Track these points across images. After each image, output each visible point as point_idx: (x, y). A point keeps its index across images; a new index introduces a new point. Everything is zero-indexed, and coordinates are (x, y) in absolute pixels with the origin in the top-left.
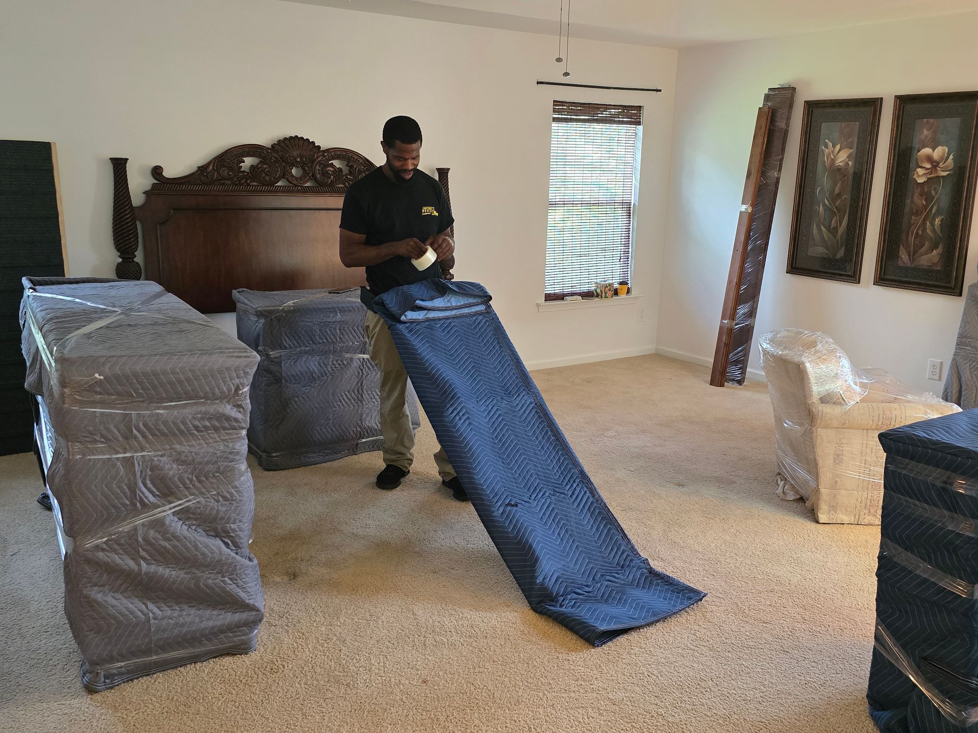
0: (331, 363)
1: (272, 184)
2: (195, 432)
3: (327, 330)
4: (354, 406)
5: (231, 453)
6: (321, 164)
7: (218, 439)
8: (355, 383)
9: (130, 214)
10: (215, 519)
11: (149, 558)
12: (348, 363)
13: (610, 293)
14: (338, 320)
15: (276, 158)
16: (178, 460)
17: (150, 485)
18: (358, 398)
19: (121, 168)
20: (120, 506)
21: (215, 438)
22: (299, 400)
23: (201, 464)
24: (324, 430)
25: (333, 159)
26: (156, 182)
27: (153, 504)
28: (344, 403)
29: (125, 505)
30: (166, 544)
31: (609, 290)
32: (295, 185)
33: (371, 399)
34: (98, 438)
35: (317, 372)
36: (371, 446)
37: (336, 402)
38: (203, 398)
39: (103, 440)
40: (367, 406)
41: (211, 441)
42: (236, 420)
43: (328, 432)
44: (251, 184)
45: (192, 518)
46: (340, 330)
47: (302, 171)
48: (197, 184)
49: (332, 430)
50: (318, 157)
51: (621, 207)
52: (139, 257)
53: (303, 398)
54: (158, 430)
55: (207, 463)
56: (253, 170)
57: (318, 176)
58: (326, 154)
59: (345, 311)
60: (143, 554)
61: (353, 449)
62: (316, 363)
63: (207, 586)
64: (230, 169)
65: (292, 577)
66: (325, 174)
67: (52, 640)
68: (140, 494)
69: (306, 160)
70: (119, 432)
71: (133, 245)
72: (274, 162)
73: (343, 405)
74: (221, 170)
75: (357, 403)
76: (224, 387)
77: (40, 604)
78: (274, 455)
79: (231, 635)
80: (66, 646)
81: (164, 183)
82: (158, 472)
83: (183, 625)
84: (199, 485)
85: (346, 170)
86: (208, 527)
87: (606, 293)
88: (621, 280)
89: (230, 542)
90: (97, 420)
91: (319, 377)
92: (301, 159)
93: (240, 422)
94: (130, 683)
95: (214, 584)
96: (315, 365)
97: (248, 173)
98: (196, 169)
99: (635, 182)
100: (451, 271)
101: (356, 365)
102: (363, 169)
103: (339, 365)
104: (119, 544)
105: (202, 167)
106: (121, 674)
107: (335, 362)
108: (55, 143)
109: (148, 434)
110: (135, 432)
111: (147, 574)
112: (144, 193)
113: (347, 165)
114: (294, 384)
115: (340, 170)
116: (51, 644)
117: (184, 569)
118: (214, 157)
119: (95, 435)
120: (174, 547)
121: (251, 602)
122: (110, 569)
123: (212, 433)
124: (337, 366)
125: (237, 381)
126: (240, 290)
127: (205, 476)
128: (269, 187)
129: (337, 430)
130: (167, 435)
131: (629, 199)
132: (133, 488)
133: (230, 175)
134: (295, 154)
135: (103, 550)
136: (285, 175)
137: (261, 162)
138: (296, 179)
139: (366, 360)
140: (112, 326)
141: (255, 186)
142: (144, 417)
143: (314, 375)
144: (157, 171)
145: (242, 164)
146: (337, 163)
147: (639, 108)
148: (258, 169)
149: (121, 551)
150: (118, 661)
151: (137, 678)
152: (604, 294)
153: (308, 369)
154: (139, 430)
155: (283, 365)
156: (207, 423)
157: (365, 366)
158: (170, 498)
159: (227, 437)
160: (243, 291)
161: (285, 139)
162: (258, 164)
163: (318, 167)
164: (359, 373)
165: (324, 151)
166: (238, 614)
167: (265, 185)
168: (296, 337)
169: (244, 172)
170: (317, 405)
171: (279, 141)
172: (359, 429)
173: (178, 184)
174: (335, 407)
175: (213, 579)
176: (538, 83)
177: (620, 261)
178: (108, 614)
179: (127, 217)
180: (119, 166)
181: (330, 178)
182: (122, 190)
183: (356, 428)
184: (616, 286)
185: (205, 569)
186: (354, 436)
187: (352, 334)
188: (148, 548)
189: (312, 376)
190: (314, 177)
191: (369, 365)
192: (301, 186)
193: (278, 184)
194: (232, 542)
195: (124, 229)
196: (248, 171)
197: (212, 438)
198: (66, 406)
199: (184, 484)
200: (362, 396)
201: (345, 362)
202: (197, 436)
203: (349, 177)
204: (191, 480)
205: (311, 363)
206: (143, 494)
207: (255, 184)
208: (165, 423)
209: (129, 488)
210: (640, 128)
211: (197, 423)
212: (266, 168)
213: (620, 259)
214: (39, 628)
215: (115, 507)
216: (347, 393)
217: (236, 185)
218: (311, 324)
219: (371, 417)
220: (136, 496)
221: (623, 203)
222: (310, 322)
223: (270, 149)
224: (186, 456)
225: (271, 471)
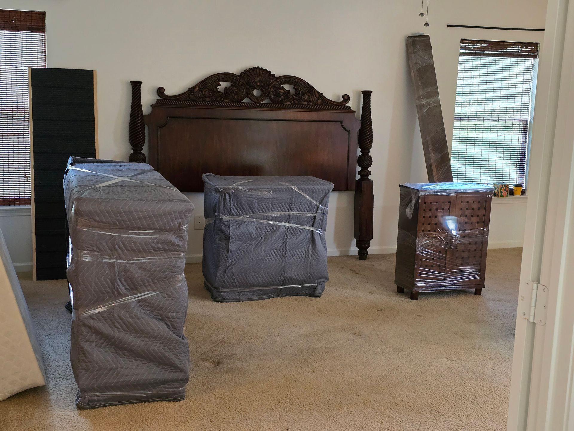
0: (264, 228)
1: (239, 101)
2: (152, 251)
3: (263, 204)
4: (279, 260)
5: (174, 267)
6: (274, 86)
7: (166, 257)
8: (281, 244)
9: (141, 120)
10: (162, 308)
11: (120, 328)
12: (276, 229)
13: (505, 193)
14: (271, 197)
15: (243, 83)
16: (141, 268)
17: (123, 282)
18: (282, 254)
19: (137, 88)
20: (105, 292)
21: (164, 256)
22: (241, 253)
23: (155, 271)
24: (257, 276)
25: (284, 84)
26: (159, 98)
27: (124, 293)
28: (272, 257)
29: (108, 292)
30: (130, 320)
31: (505, 190)
32: (255, 103)
33: (293, 256)
34: (95, 249)
35: (254, 234)
36: (291, 292)
37: (267, 256)
38: (158, 230)
39: (98, 250)
40: (289, 261)
41: (162, 257)
42: (178, 246)
43: (260, 278)
44: (224, 101)
45: (148, 306)
46: (272, 204)
47: (261, 92)
48: (185, 101)
49: (263, 277)
50: (273, 82)
51: (519, 123)
52: (145, 150)
53: (243, 251)
54: (130, 247)
55: (160, 271)
56: (226, 91)
57: (272, 96)
58: (278, 80)
59: (276, 191)
60: (117, 324)
61: (278, 293)
62: (254, 227)
63: (153, 351)
64: (210, 90)
65: (216, 365)
66: (277, 95)
67: (63, 382)
68: (118, 286)
69: (264, 84)
70: (108, 246)
71: (141, 142)
72: (241, 85)
73: (271, 259)
74: (204, 90)
75: (282, 258)
76: (172, 223)
77: (58, 363)
78: (222, 290)
79: (167, 386)
80: (71, 385)
81: (165, 99)
82: (129, 274)
83: (138, 374)
84: (153, 285)
85: (292, 91)
86: (157, 313)
87: (502, 192)
88: (517, 183)
89: (170, 325)
90: (95, 237)
91: (255, 237)
92: (261, 84)
93: (180, 247)
94: (104, 408)
95: (159, 350)
96: (253, 229)
97: (222, 93)
98: (187, 90)
99: (531, 104)
100: (369, 169)
101: (283, 231)
102: (306, 91)
103: (270, 229)
104: (103, 317)
105: (191, 88)
106: (99, 401)
107: (267, 228)
108: (96, 71)
109: (124, 249)
110: (117, 247)
111: (118, 338)
112: (151, 106)
113: (294, 88)
114: (238, 241)
115: (288, 91)
116: (62, 384)
117: (140, 337)
118: (200, 81)
119: (94, 246)
120: (136, 322)
121: (182, 366)
122: (97, 332)
123: (162, 253)
124: (269, 230)
125: (180, 220)
126: (208, 174)
127: (157, 280)
128: (236, 103)
129: (267, 277)
130: (136, 251)
131: (526, 117)
132: (113, 282)
133: (209, 94)
134: (256, 80)
135: (93, 319)
136: (249, 94)
137: (232, 85)
138: (256, 97)
139: (290, 227)
140: (112, 186)
141: (227, 102)
142: (123, 238)
143: (252, 236)
144: (160, 91)
145: (218, 87)
146: (287, 87)
147: (536, 45)
148: (230, 90)
149: (104, 321)
150: (98, 391)
151: (109, 406)
152: (500, 193)
153: (248, 230)
154: (119, 246)
155: (231, 227)
156: (160, 246)
157: (289, 232)
158: (134, 291)
159: (172, 256)
160: (210, 175)
161: (250, 69)
162: (230, 87)
163: (272, 90)
164: (284, 237)
165: (278, 78)
166: (172, 373)
167: (234, 102)
168: (241, 208)
169: (220, 92)
170: (253, 258)
171: (246, 71)
172: (282, 278)
173: (174, 100)
174: (266, 260)
175: (158, 347)
176: (448, 26)
177: (516, 168)
178: (94, 361)
179: (138, 122)
180: (136, 87)
181: (280, 97)
182: (137, 103)
183: (280, 277)
184: (511, 187)
185: (154, 340)
186: (278, 282)
187: (280, 208)
188: (120, 321)
189: (251, 236)
190: (269, 97)
191: (292, 231)
192: (259, 103)
193: (244, 101)
194: (172, 325)
195: (137, 130)
196: (222, 91)
197: (162, 256)
198: (78, 227)
199: (144, 283)
200: (285, 254)
201: (275, 228)
202: (153, 253)
203: (294, 97)
204: (148, 281)
205: (251, 227)
206: (119, 286)
207: (227, 101)
208: (135, 243)
209: (111, 282)
210: (537, 60)
211: (154, 245)
212: (235, 90)
213: (516, 166)
214: (56, 375)
215: (102, 293)
216: (275, 250)
217: (213, 101)
218: (252, 199)
219: (292, 270)
220: (114, 287)
221: (520, 120)
222: (251, 197)
223: (239, 76)
224: (146, 266)
225: (219, 302)
